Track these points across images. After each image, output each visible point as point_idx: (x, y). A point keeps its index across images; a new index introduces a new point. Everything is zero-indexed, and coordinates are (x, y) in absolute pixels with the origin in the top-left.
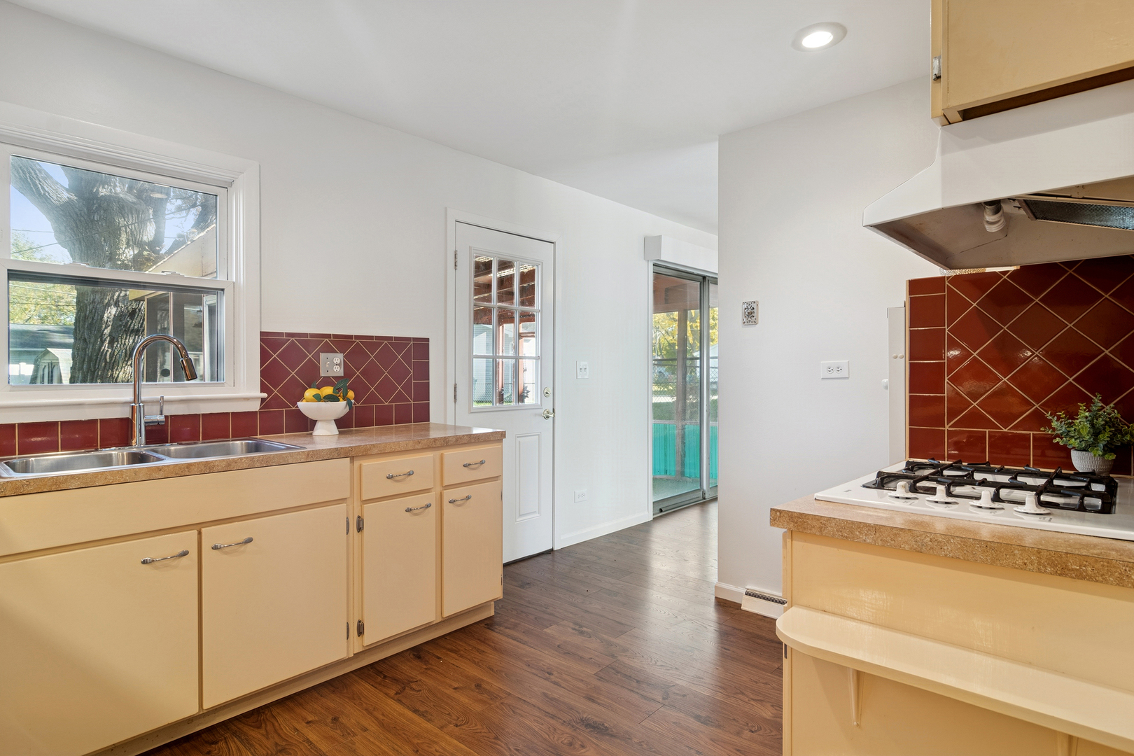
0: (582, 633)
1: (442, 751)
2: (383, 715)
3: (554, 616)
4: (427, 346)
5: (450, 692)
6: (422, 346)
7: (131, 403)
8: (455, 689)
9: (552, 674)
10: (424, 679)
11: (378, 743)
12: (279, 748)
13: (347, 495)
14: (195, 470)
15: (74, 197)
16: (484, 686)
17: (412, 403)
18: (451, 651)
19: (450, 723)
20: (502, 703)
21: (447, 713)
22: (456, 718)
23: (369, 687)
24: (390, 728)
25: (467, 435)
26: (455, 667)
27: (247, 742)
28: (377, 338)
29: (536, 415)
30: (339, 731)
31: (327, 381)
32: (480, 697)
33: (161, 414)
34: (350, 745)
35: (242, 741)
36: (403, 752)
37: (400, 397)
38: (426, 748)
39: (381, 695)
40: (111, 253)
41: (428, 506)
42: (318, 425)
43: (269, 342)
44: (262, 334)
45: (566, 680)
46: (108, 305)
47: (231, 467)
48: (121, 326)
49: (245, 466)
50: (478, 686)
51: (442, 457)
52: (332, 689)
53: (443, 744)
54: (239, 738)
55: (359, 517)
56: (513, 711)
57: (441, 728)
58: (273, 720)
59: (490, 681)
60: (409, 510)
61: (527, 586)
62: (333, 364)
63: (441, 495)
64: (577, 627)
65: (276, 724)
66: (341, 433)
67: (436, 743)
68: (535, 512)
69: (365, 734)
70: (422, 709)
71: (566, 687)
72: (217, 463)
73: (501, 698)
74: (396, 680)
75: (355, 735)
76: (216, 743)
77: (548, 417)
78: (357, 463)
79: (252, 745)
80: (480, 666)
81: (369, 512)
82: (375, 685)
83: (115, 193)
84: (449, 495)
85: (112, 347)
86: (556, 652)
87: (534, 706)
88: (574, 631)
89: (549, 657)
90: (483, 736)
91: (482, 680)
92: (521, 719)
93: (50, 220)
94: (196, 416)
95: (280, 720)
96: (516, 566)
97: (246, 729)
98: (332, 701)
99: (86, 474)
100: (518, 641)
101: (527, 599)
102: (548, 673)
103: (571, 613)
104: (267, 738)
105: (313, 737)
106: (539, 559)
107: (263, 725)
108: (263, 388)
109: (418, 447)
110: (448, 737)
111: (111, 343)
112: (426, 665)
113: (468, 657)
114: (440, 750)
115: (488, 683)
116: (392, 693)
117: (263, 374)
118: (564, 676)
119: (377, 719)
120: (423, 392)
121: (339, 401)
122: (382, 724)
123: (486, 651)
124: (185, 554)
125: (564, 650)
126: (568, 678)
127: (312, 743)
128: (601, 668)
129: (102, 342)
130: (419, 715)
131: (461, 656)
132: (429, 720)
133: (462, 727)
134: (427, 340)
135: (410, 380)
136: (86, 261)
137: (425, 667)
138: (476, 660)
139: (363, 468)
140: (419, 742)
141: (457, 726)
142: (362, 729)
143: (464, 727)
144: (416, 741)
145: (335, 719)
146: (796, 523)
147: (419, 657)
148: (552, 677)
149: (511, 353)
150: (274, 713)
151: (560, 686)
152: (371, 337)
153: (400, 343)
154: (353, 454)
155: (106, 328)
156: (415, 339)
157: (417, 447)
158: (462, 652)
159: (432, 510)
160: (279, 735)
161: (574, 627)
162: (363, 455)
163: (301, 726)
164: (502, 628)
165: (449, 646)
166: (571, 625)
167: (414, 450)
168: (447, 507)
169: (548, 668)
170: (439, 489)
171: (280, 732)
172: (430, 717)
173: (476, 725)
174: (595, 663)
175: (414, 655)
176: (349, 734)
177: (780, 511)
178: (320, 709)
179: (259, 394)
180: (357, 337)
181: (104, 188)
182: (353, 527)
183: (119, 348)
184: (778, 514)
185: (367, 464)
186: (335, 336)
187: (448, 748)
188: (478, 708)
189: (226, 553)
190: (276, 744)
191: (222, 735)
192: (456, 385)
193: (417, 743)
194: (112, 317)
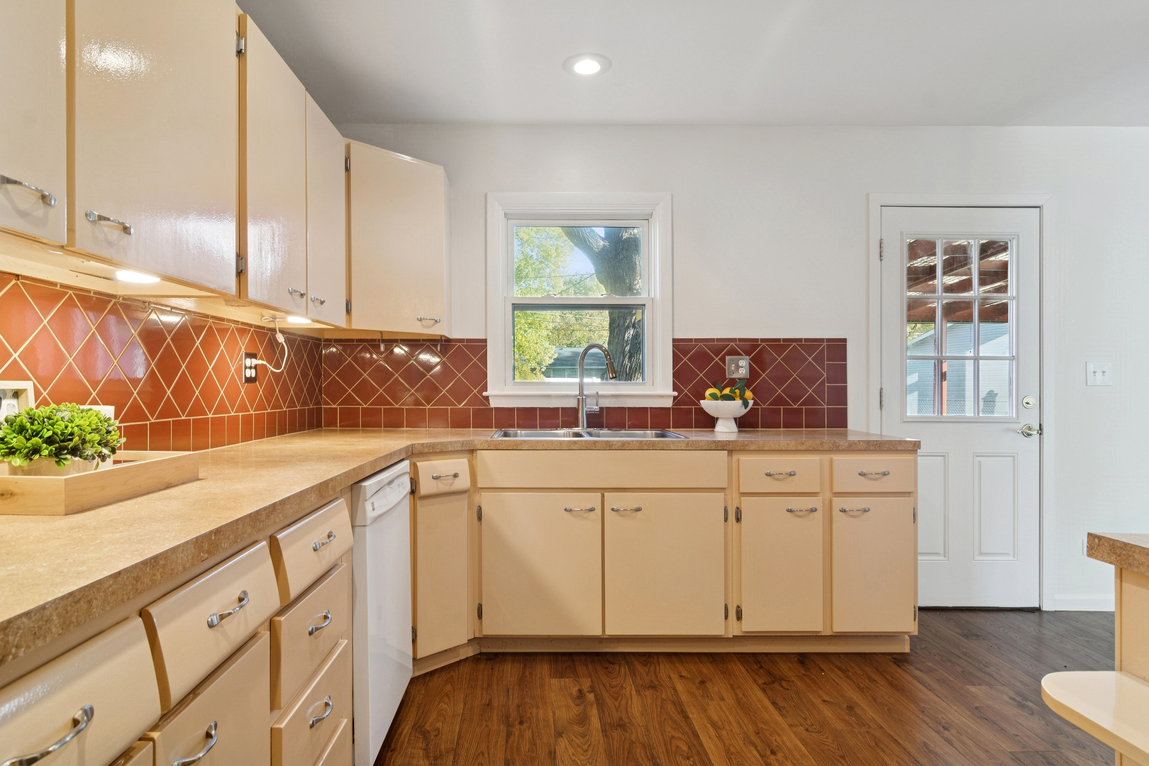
0: (1022, 706)
1: (781, 743)
2: (743, 695)
3: (993, 677)
4: (845, 346)
5: (817, 702)
6: (838, 348)
7: (576, 396)
8: (824, 701)
9: (949, 730)
10: (798, 683)
11: (727, 713)
12: (652, 684)
13: (725, 485)
14: (599, 446)
15: (607, 244)
16: (856, 710)
17: (826, 407)
18: (839, 669)
19: (802, 726)
20: (867, 732)
21: (804, 716)
22: (810, 724)
23: (743, 669)
24: (743, 706)
25: (864, 441)
26: (835, 684)
27: (633, 673)
28: (785, 340)
29: (1008, 430)
30: (701, 692)
31: (732, 382)
32: (846, 717)
33: (597, 405)
34: (704, 704)
35: (629, 669)
36: (745, 728)
37: (811, 400)
38: (768, 735)
39: (750, 680)
40: (630, 285)
41: (813, 510)
42: (719, 423)
43: (681, 348)
44: (674, 340)
45: (963, 743)
46: (628, 327)
47: (625, 447)
48: (636, 343)
49: (636, 448)
50: (850, 708)
51: (831, 461)
52: (711, 660)
53: (785, 738)
54: (629, 667)
55: (737, 508)
56: (876, 744)
57: (791, 726)
58: (657, 665)
59: (866, 708)
60: (790, 511)
61: (974, 638)
62: (738, 367)
63: (831, 501)
64: (1019, 699)
65: (658, 668)
66: (739, 431)
67: (779, 734)
68: (1007, 554)
69: (721, 703)
70: (781, 704)
71: (960, 749)
72: (614, 443)
73: (870, 727)
74: (769, 673)
75: (712, 699)
76: (613, 664)
77: (1029, 435)
78: (735, 457)
79: (635, 675)
80: (863, 692)
81: (746, 504)
82: (749, 670)
83: (634, 235)
84: (839, 503)
85: (631, 361)
86: (968, 712)
87: (905, 749)
88: (1011, 701)
89: (956, 714)
90: (829, 750)
91: (858, 705)
92: (882, 754)
93: (593, 264)
94: (623, 409)
95: (662, 667)
96: (971, 614)
97: (636, 663)
98: (707, 669)
99: (532, 441)
100: (924, 686)
101: (964, 650)
102: (943, 727)
103: (1021, 682)
104: (647, 675)
105: (679, 687)
106: (1012, 615)
107: (649, 665)
108: (675, 388)
109: (802, 448)
110: (793, 736)
111: (630, 358)
112: (805, 671)
113: (855, 680)
114: (780, 742)
115: (863, 710)
116: (761, 682)
117: (675, 375)
118: (965, 739)
119: (736, 695)
120: (840, 396)
121: (734, 400)
122: (739, 701)
123: (879, 682)
124: (592, 510)
125: (979, 713)
126: (968, 741)
127: (676, 691)
128: (1024, 750)
129: (624, 357)
130: (776, 708)
131: (848, 677)
132: (782, 715)
133: (812, 733)
134: (845, 340)
135: (823, 382)
136: (615, 294)
137: (803, 672)
138: (862, 686)
139: (740, 462)
140: (764, 727)
141: (807, 730)
142: (720, 698)
143: (813, 734)
144: (761, 725)
145: (702, 682)
146: (1119, 556)
147: (802, 663)
148: (946, 732)
149: (970, 354)
150: (660, 660)
151: (952, 745)
152: (778, 340)
153: (811, 344)
154: (730, 447)
155: (627, 346)
156: (828, 340)
157: (800, 448)
158: (850, 674)
159: (818, 515)
160: (656, 676)
161: (1014, 696)
162: (740, 450)
163: (675, 677)
164: (911, 668)
165: (839, 664)
166: (1012, 693)
167: (796, 450)
168: (838, 517)
169: (947, 723)
170: (828, 495)
171: (658, 674)
172: (784, 712)
173: (827, 738)
174: (1020, 742)
175: (798, 659)
176: (708, 697)
177: (1100, 538)
178: (694, 670)
179: (670, 392)
180: (763, 340)
181: (626, 232)
182: (732, 517)
183: (635, 362)
184: (1097, 540)
185: (745, 459)
186: (741, 340)
187: (788, 743)
188: (839, 725)
189: (622, 516)
190: (652, 681)
191: (619, 661)
192: (881, 389)
193: (762, 728)
194: (631, 337)
